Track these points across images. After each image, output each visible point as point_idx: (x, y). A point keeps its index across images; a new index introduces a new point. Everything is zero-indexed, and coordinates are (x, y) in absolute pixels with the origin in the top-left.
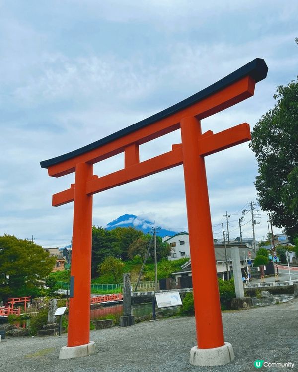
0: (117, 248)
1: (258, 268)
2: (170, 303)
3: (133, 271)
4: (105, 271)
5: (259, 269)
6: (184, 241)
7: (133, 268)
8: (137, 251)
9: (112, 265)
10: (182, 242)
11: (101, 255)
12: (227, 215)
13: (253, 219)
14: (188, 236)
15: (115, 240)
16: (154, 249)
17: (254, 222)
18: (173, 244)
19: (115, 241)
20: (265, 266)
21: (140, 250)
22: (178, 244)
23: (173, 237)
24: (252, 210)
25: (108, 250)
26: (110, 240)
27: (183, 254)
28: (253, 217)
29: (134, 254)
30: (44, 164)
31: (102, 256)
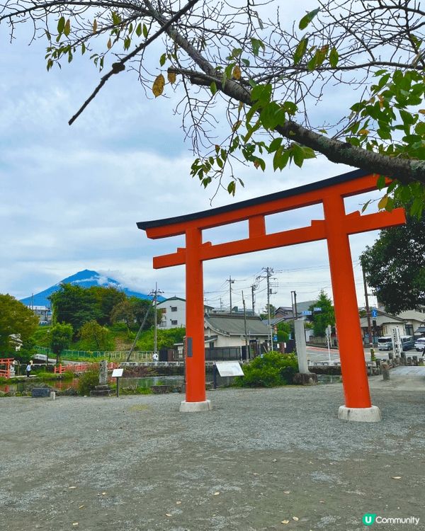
0: (98, 311)
1: (278, 345)
2: (232, 373)
3: (117, 338)
4: (86, 337)
5: (278, 347)
6: (176, 308)
7: (116, 335)
8: (122, 316)
9: (94, 330)
10: (174, 309)
11: (78, 317)
12: (230, 280)
13: (268, 287)
14: (184, 303)
15: (95, 301)
16: (154, 316)
17: (270, 292)
18: (164, 310)
19: (95, 303)
20: (285, 344)
21: (126, 315)
22: (169, 310)
23: (162, 302)
24: (268, 277)
25: (88, 313)
26: (90, 301)
27: (175, 322)
28: (268, 285)
29: (118, 319)
30: (141, 225)
31: (81, 318)
